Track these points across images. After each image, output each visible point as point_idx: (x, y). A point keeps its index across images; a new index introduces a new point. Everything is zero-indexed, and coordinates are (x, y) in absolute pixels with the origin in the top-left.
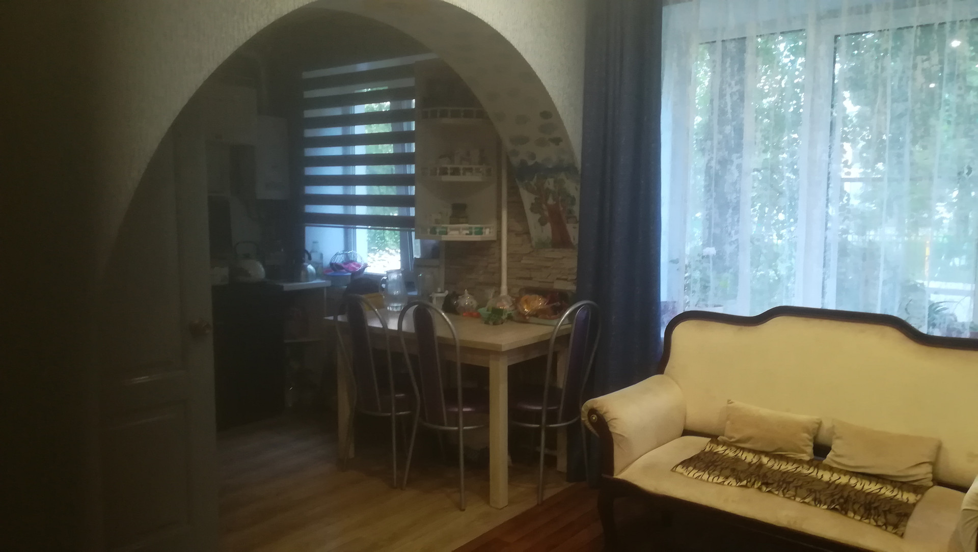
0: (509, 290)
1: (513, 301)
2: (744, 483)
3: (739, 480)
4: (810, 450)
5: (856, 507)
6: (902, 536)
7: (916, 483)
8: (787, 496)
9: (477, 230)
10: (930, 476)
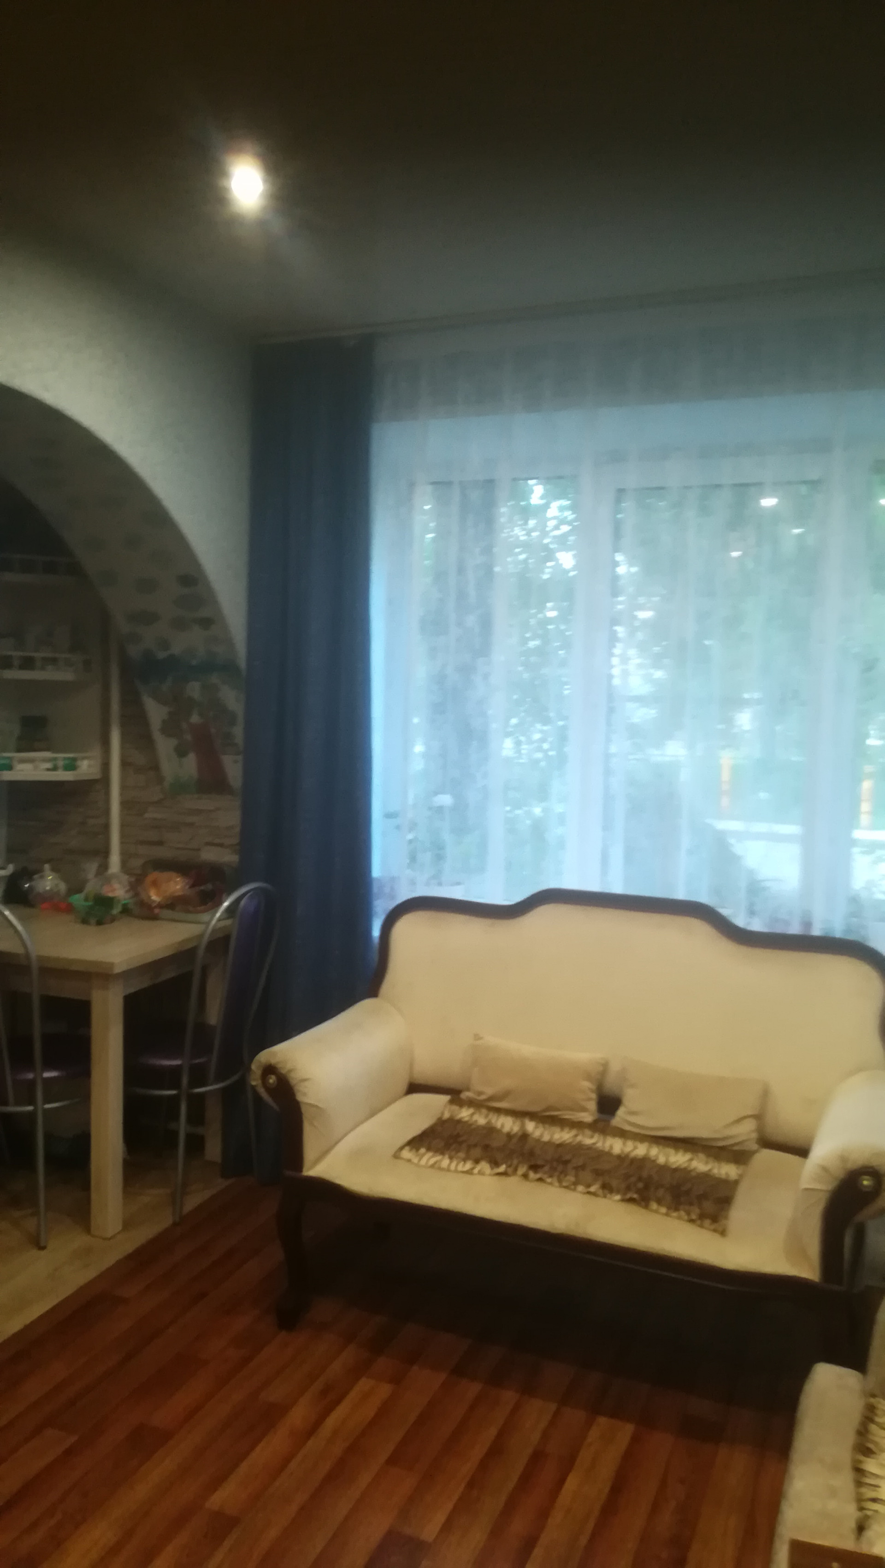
0: (124, 864)
1: (130, 883)
2: (502, 1168)
3: (495, 1163)
4: (592, 1106)
5: (661, 1192)
6: (723, 1233)
7: (736, 1148)
8: (564, 1184)
9: (67, 762)
10: (754, 1135)
